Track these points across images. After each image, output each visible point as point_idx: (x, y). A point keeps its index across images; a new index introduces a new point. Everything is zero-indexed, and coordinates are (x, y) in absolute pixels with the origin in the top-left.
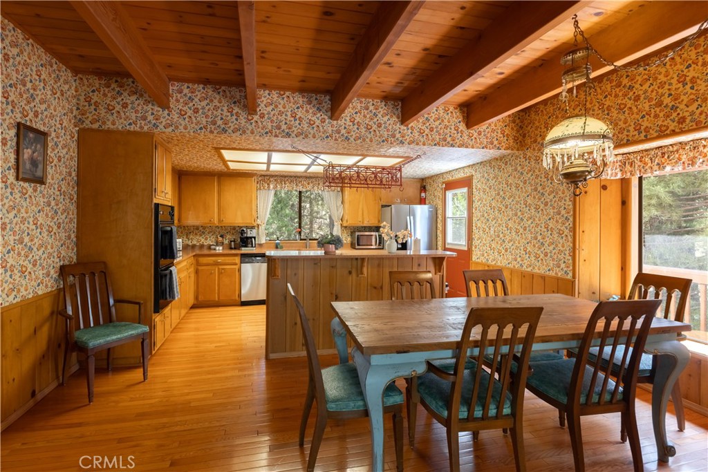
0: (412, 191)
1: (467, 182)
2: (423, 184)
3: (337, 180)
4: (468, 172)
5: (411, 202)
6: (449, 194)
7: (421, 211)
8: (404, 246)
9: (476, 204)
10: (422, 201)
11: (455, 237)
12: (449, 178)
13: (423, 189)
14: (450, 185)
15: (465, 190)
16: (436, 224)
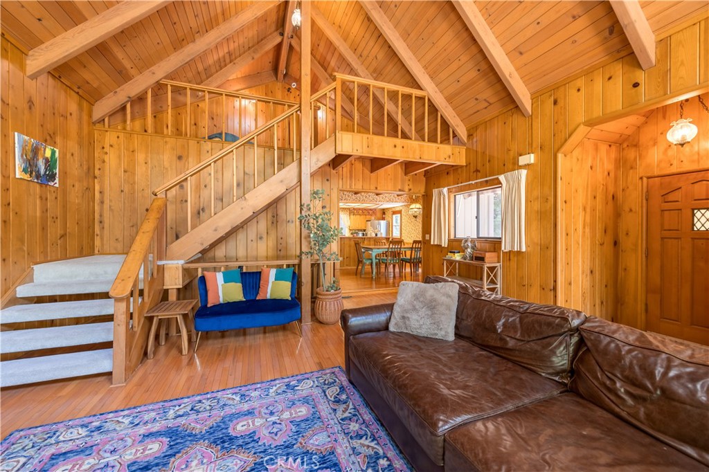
0: (379, 215)
1: (400, 212)
2: (384, 212)
3: (352, 212)
4: (401, 208)
5: (379, 219)
6: (394, 216)
7: (383, 223)
8: (376, 235)
9: (403, 221)
10: (383, 219)
11: (396, 234)
12: (394, 210)
13: (384, 213)
14: (394, 213)
15: (399, 215)
16: (389, 227)
